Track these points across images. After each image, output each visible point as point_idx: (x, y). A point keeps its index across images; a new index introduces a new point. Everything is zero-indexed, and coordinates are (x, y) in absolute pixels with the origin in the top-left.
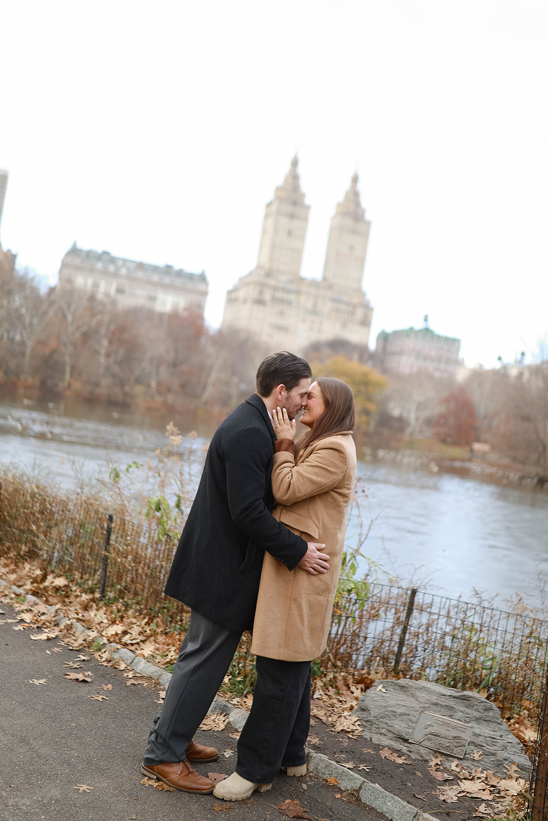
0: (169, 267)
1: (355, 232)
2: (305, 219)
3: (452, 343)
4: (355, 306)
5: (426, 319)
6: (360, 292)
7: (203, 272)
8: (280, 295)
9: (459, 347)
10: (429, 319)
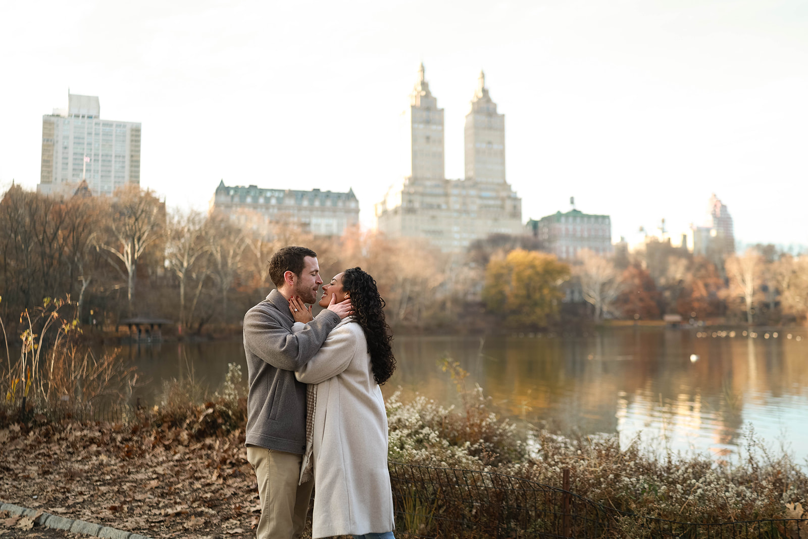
0: (316, 191)
1: (490, 128)
2: (441, 123)
3: (603, 220)
4: (503, 199)
5: (572, 202)
6: (505, 186)
7: (351, 190)
8: (429, 200)
9: (609, 224)
10: (575, 201)
